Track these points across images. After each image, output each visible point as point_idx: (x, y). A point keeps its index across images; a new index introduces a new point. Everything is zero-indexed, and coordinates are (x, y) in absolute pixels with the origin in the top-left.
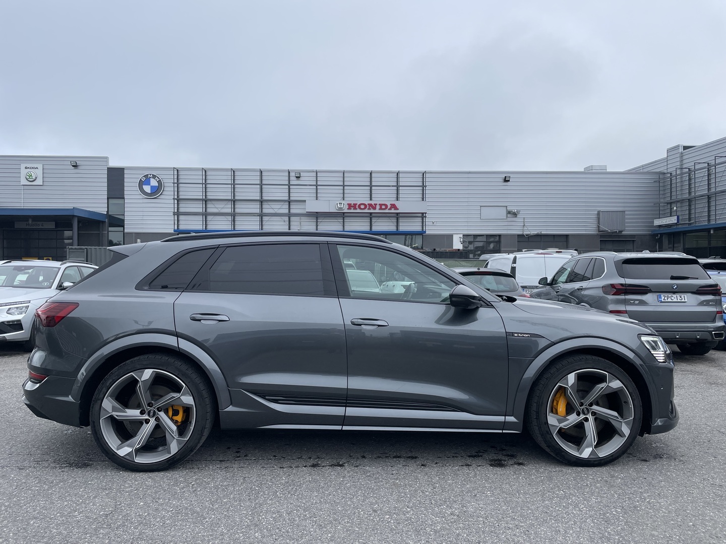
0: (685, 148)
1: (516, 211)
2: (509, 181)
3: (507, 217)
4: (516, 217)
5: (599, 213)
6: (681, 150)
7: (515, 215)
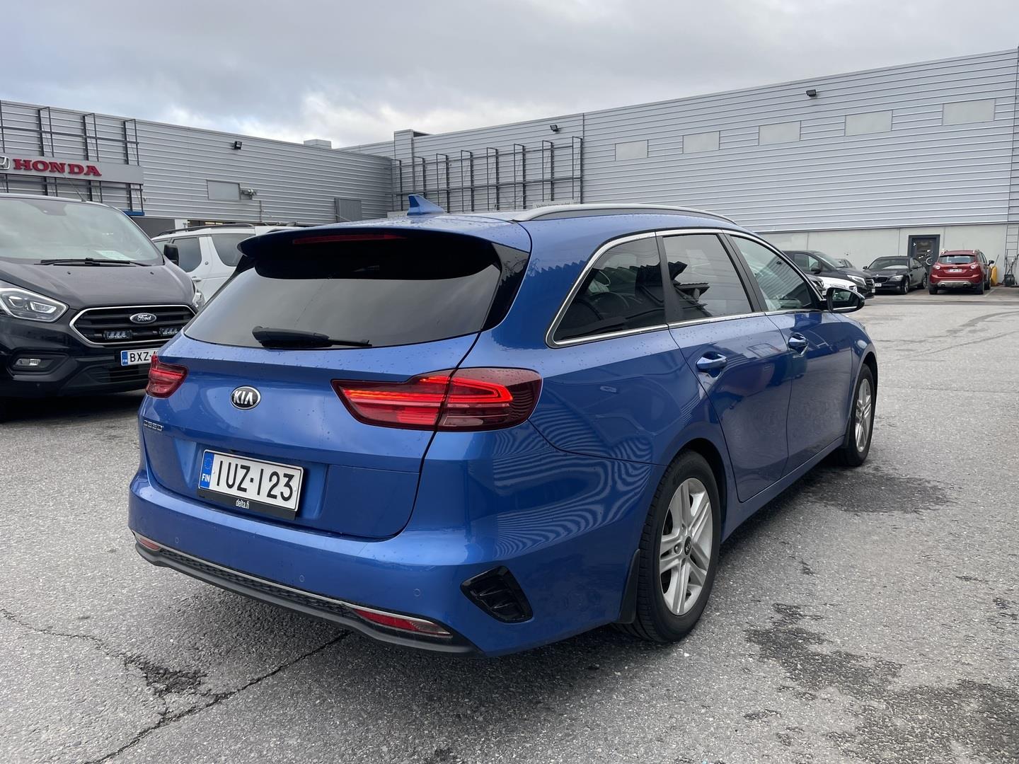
0: (416, 134)
1: (252, 191)
2: (240, 148)
3: (240, 198)
4: (251, 199)
5: (336, 201)
6: (411, 136)
7: (249, 195)
